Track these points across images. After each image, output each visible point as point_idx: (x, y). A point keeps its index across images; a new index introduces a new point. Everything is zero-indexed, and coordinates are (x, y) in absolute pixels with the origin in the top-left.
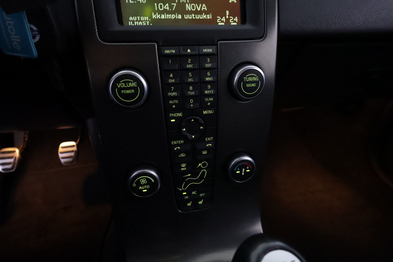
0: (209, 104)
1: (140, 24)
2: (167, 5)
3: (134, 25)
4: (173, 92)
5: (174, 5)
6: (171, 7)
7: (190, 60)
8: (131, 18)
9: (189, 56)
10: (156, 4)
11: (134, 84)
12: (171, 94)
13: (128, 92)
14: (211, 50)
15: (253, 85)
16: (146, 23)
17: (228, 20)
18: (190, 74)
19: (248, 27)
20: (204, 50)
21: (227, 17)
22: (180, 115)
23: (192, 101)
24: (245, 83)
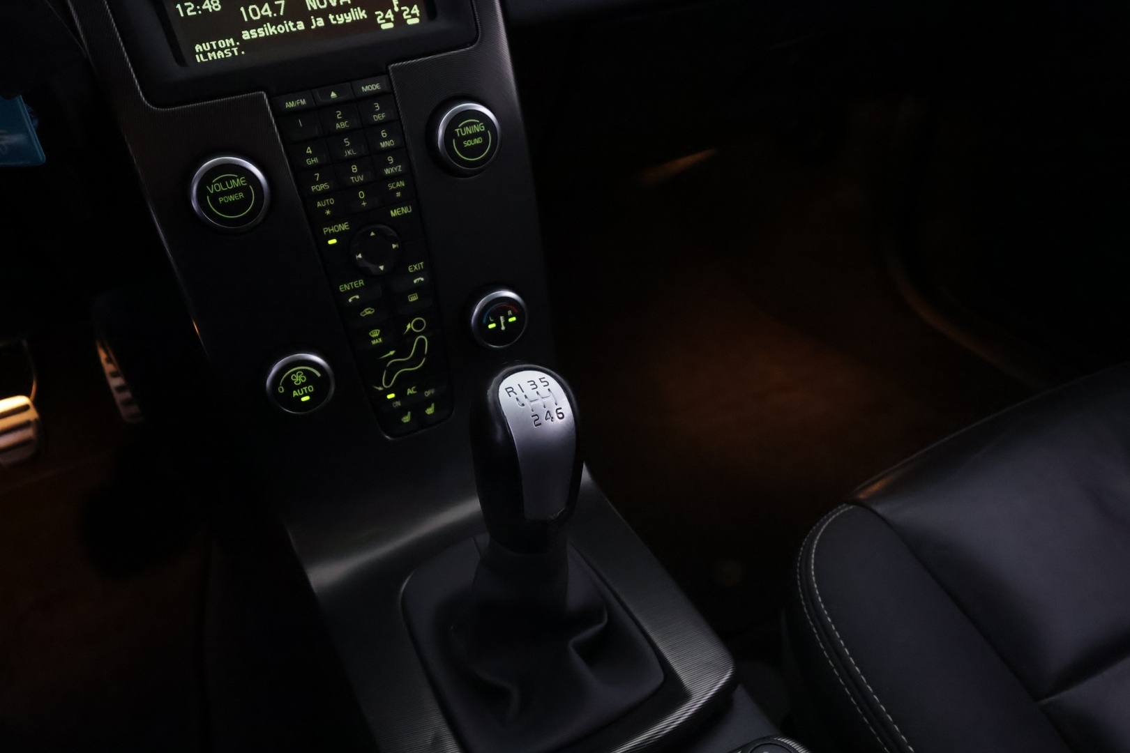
0: (398, 194)
1: (219, 57)
2: (266, 6)
3: (207, 60)
4: (319, 183)
5: (281, 4)
6: (275, 8)
7: (339, 113)
8: (198, 48)
9: (336, 105)
10: (242, 9)
11: (240, 182)
12: (316, 187)
13: (232, 198)
14: (377, 86)
15: (477, 141)
16: (232, 52)
17: (398, 16)
18: (346, 141)
19: (441, 24)
20: (363, 88)
21: (396, 9)
22: (344, 227)
23: (361, 194)
24: (461, 140)
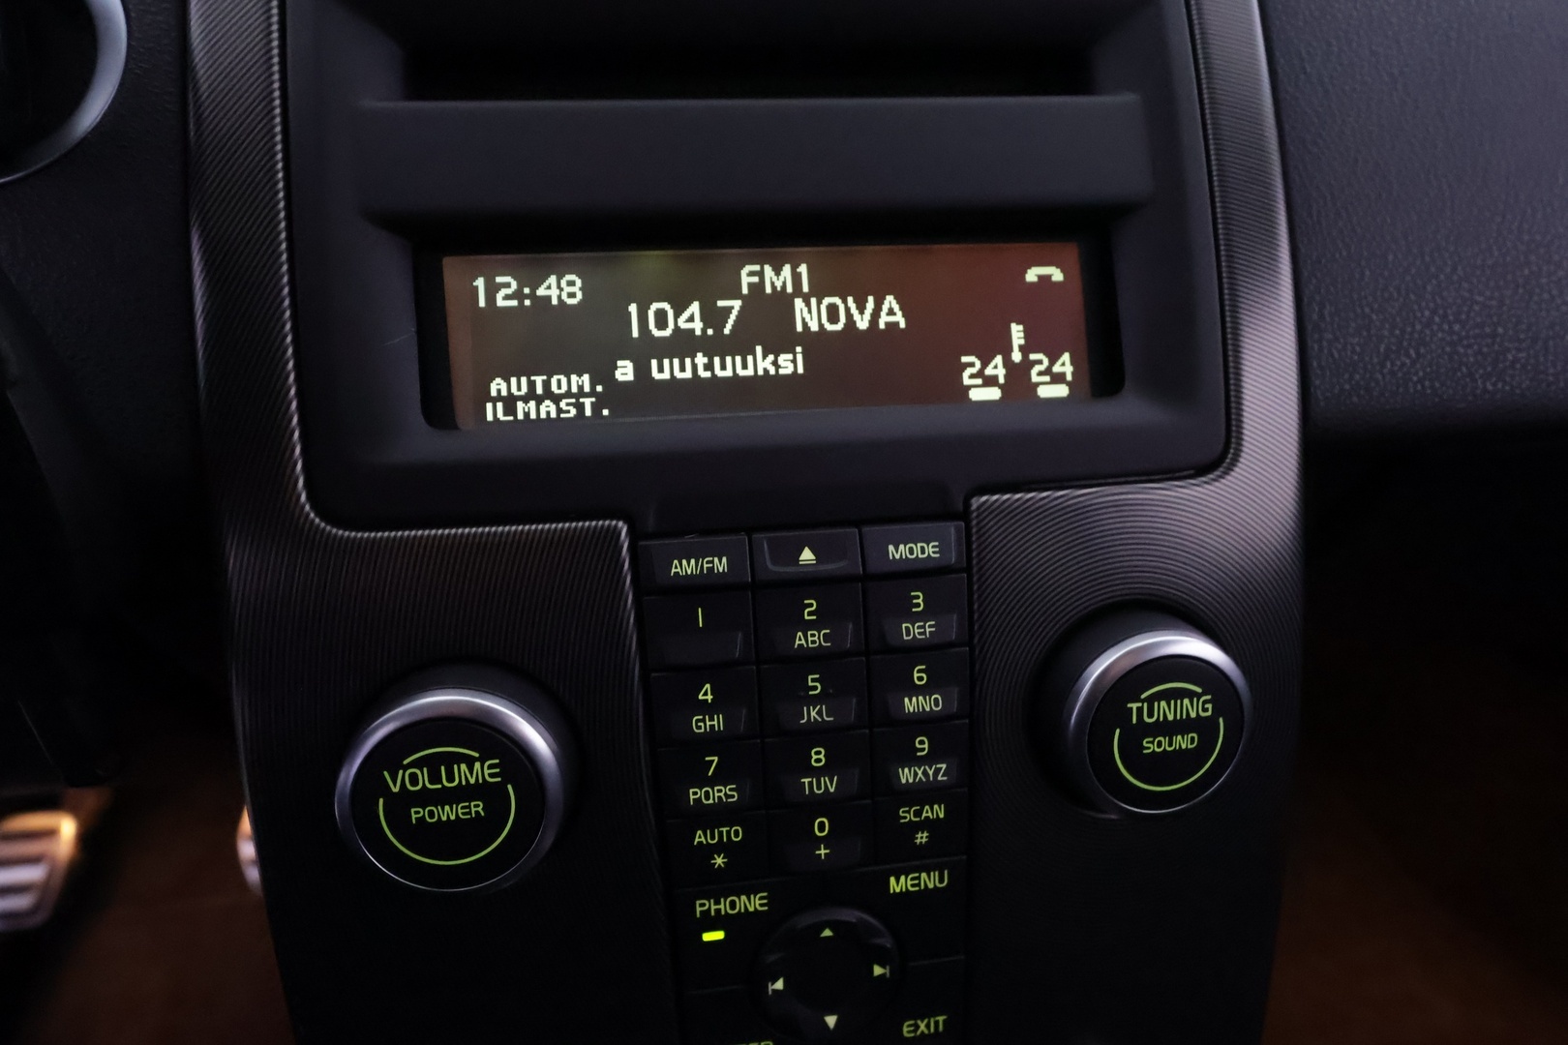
0: (922, 838)
1: (543, 415)
2: (695, 308)
3: (511, 418)
4: (712, 782)
6: (713, 317)
7: (811, 605)
8: (497, 386)
9: (809, 583)
10: (633, 308)
11: (484, 772)
12: (701, 793)
13: (447, 813)
14: (931, 550)
15: (1184, 742)
16: (580, 407)
17: (1018, 374)
18: (813, 680)
19: (1129, 410)
20: (891, 548)
21: (1017, 357)
22: (755, 903)
23: (822, 826)
24: (1136, 734)
